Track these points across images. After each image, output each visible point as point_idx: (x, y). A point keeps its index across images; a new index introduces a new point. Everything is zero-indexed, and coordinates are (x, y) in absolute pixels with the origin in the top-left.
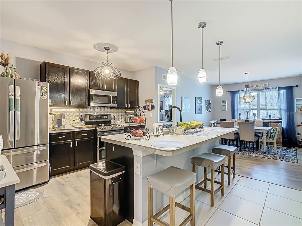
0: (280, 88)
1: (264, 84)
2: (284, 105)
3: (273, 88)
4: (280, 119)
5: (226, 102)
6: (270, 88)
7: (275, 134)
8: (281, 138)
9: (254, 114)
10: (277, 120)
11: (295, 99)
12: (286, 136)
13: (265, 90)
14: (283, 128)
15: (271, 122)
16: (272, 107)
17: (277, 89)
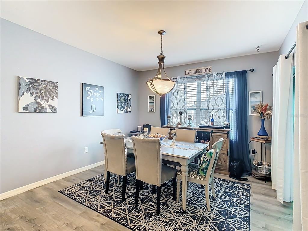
0: (228, 75)
1: (205, 68)
2: (234, 104)
3: (217, 74)
4: (228, 126)
5: (153, 98)
6: (214, 73)
7: (208, 165)
8: (228, 161)
9: (190, 118)
10: (223, 128)
11: (250, 93)
12: (235, 156)
13: (207, 78)
14: (231, 142)
15: (212, 132)
16: (216, 107)
17: (224, 76)
